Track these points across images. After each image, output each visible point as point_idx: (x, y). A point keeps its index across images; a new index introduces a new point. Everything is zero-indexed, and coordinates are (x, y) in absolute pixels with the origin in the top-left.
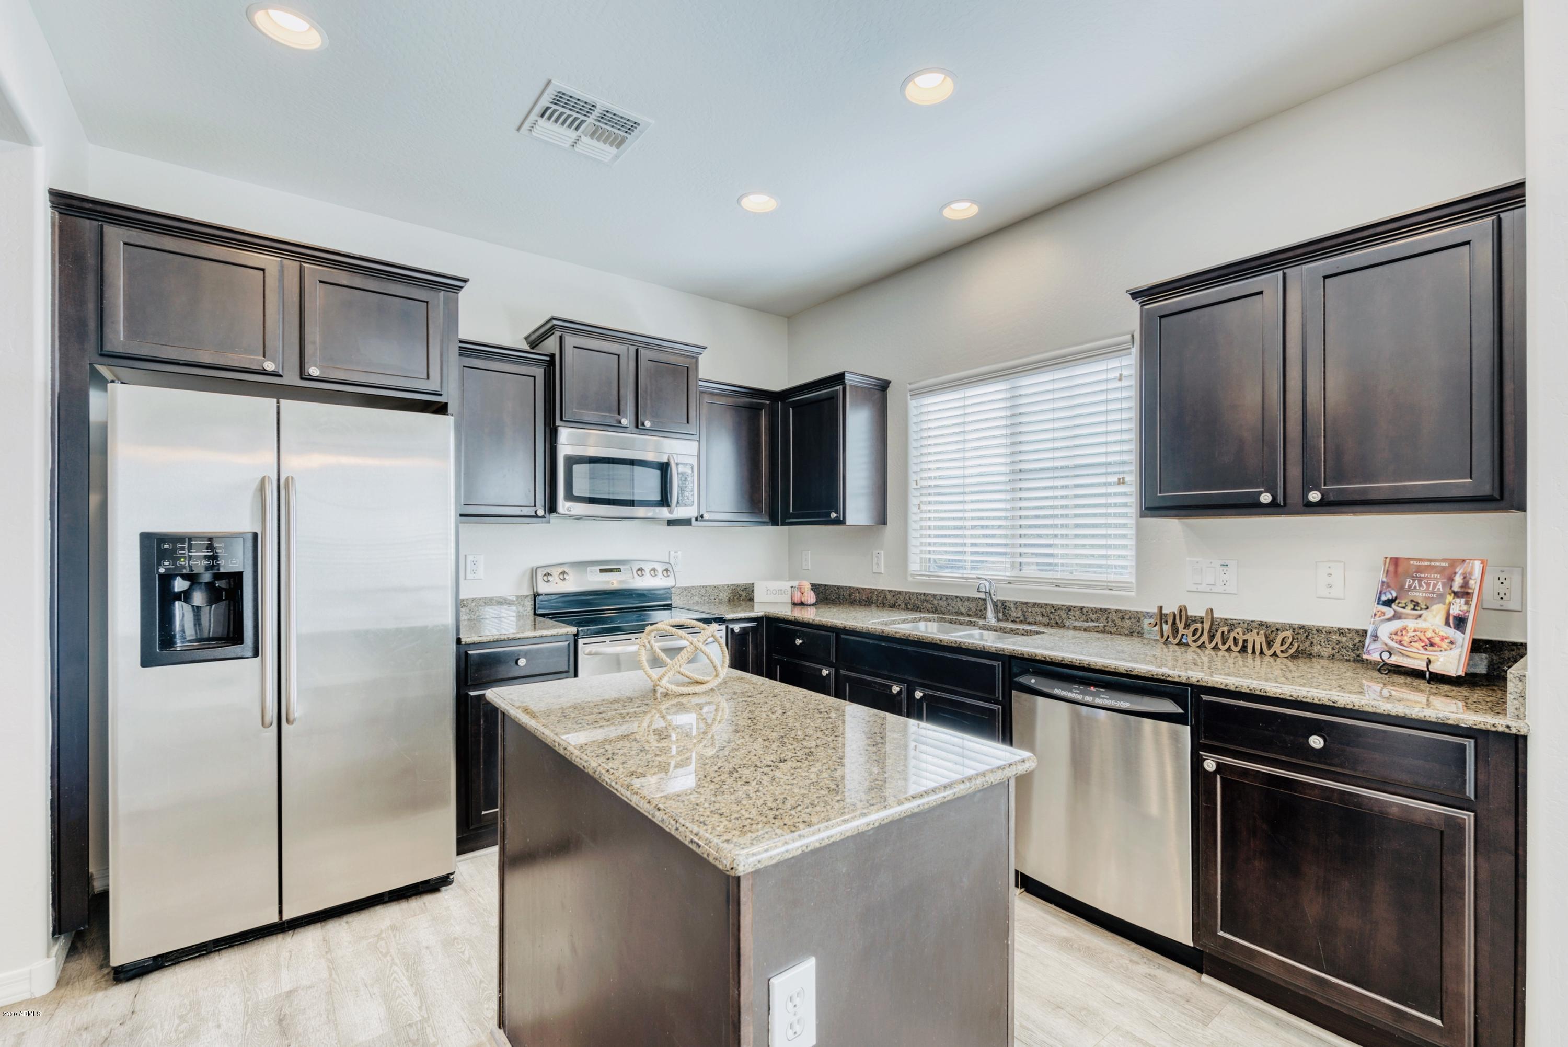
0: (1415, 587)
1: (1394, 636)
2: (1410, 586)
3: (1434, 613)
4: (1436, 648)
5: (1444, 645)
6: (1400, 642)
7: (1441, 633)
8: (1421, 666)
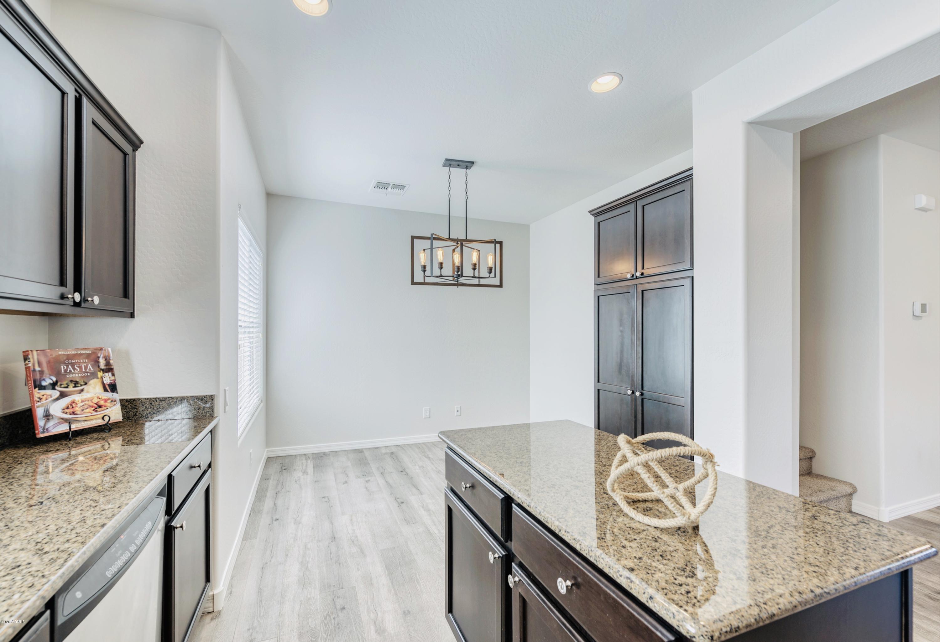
0: (70, 371)
1: (66, 410)
2: (65, 371)
3: (93, 385)
4: (103, 408)
5: (108, 404)
6: (73, 413)
7: (104, 398)
8: (100, 422)
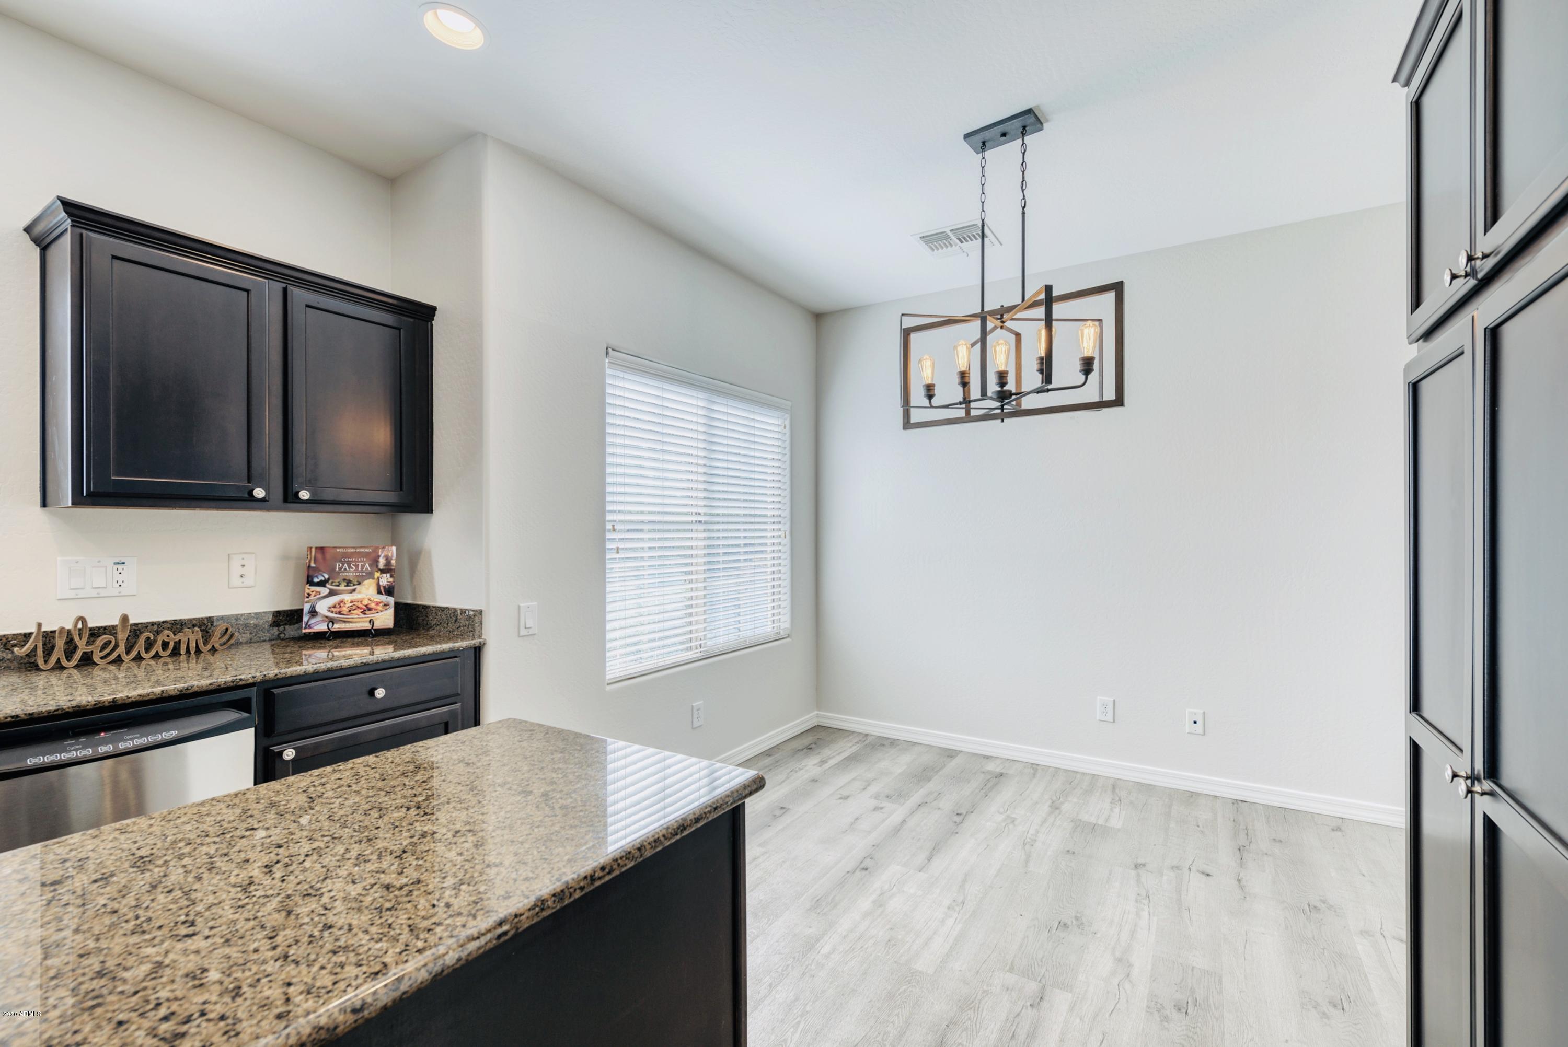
0: (345, 569)
1: (333, 609)
2: (340, 569)
3: (367, 586)
4: (373, 611)
5: (380, 608)
6: (340, 613)
7: (376, 600)
8: (367, 626)
